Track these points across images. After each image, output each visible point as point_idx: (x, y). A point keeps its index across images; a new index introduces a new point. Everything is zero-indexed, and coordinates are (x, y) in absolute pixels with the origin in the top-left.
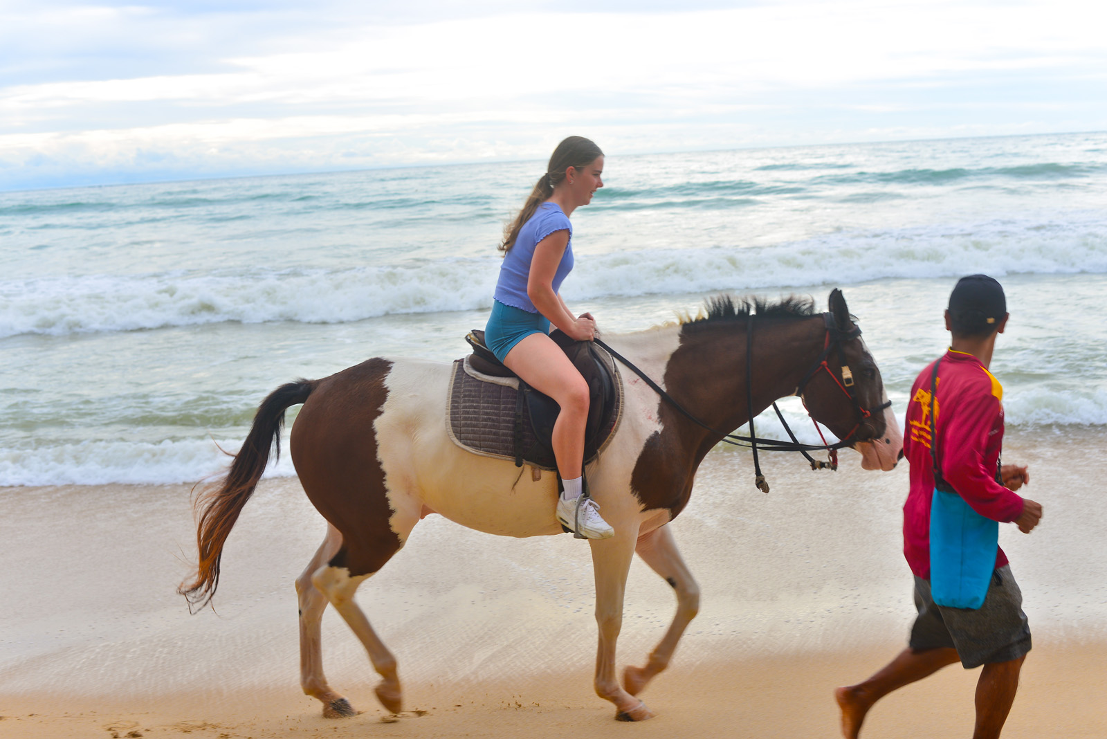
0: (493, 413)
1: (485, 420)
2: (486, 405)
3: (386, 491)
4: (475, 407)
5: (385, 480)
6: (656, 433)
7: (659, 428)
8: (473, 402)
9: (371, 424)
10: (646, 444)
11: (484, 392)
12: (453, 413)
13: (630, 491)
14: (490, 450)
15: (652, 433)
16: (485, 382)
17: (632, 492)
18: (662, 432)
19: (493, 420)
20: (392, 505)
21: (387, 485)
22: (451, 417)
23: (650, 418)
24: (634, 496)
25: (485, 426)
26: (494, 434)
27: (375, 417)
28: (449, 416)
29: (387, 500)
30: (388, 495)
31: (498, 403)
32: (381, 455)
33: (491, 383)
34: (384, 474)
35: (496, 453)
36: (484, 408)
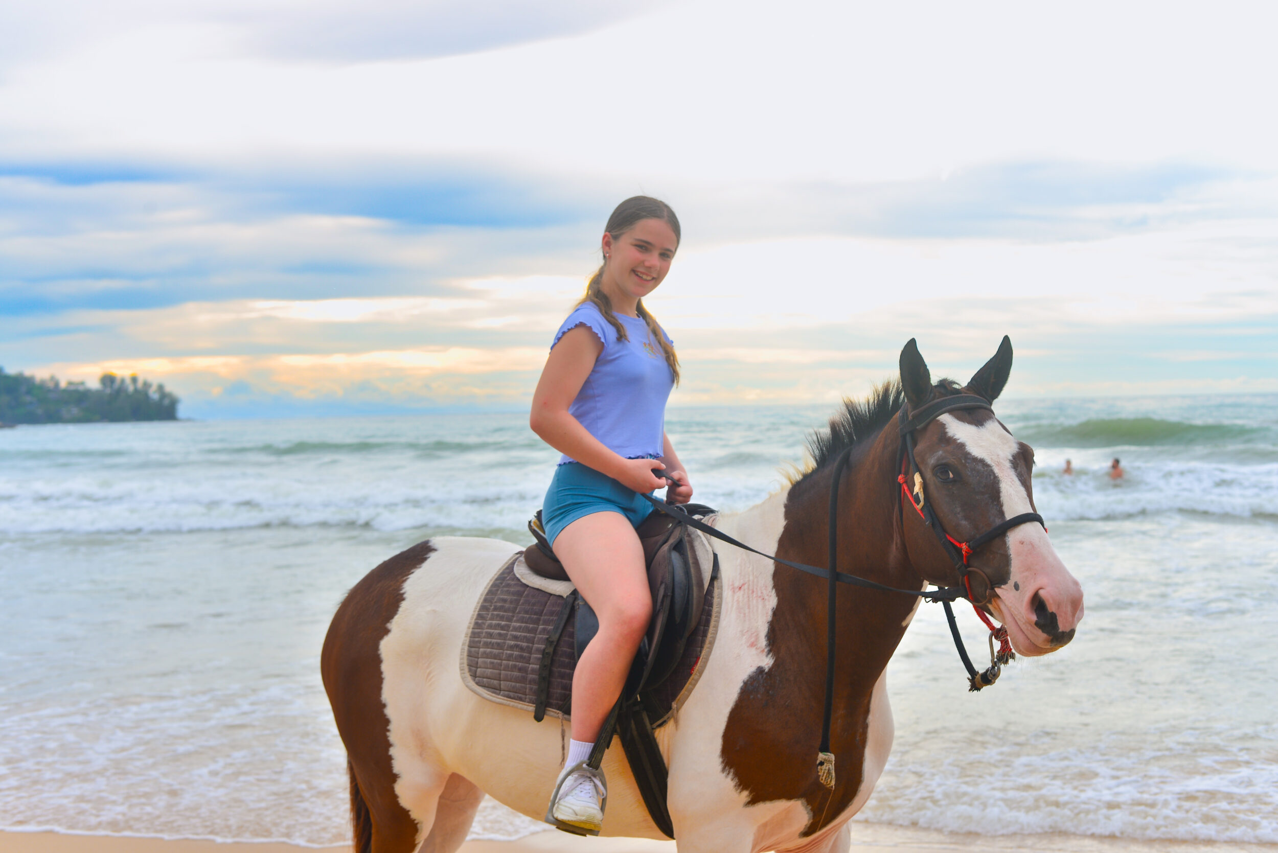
0: (525, 637)
1: (511, 648)
2: (518, 624)
3: (389, 745)
4: (502, 628)
5: (389, 731)
6: (760, 670)
7: (767, 662)
8: (502, 618)
9: (376, 647)
10: (742, 689)
11: (523, 604)
12: (474, 635)
13: (720, 767)
14: (512, 694)
15: (753, 669)
16: (531, 587)
17: (723, 770)
18: (770, 670)
19: (522, 649)
20: (396, 770)
21: (393, 737)
22: (470, 642)
23: (752, 645)
24: (726, 777)
25: (509, 658)
26: (520, 670)
27: (381, 638)
28: (468, 639)
29: (390, 758)
30: (393, 751)
31: (537, 622)
32: (387, 694)
33: (538, 589)
34: (387, 722)
35: (520, 699)
36: (515, 629)
